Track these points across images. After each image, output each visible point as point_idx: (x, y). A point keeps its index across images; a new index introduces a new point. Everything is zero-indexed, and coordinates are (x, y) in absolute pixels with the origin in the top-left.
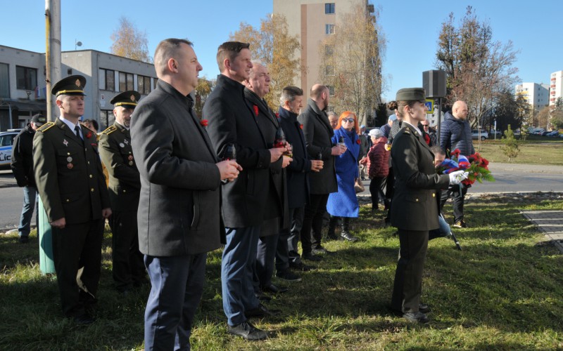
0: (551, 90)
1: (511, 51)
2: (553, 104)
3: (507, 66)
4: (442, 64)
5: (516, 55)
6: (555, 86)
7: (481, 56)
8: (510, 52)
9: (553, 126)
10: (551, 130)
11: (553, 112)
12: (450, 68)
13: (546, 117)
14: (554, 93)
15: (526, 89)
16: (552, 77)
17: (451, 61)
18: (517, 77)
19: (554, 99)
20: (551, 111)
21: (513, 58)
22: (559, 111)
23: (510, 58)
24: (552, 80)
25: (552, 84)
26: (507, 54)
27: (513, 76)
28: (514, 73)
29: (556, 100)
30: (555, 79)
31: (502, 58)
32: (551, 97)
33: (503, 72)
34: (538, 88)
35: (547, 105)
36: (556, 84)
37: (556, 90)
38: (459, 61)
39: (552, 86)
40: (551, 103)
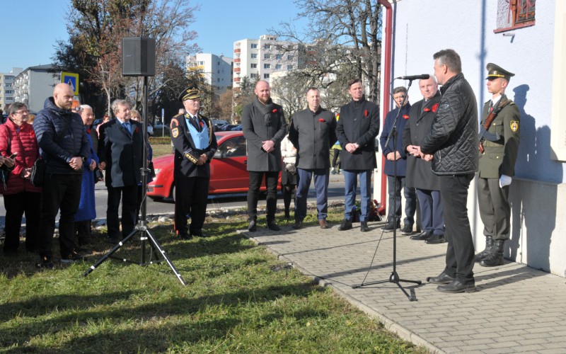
0: (235, 66)
1: (187, 7)
2: (238, 86)
3: (180, 27)
4: (81, 16)
5: (194, 13)
6: (239, 60)
7: (143, 10)
8: (185, 7)
9: (238, 118)
10: (236, 123)
11: (237, 97)
12: (94, 23)
13: (229, 104)
14: (239, 69)
15: (202, 63)
16: (236, 47)
17: (95, 13)
18: (195, 45)
19: (239, 79)
20: (236, 95)
21: (190, 16)
22: (246, 96)
23: (186, 16)
24: (236, 51)
25: (235, 57)
26: (180, 10)
27: (190, 43)
28: (191, 38)
29: (241, 81)
30: (239, 50)
31: (174, 16)
32: (235, 75)
33: (176, 36)
34: (217, 61)
35: (230, 87)
36: (241, 57)
37: (241, 66)
38: (108, 14)
39: (236, 60)
40: (235, 85)
